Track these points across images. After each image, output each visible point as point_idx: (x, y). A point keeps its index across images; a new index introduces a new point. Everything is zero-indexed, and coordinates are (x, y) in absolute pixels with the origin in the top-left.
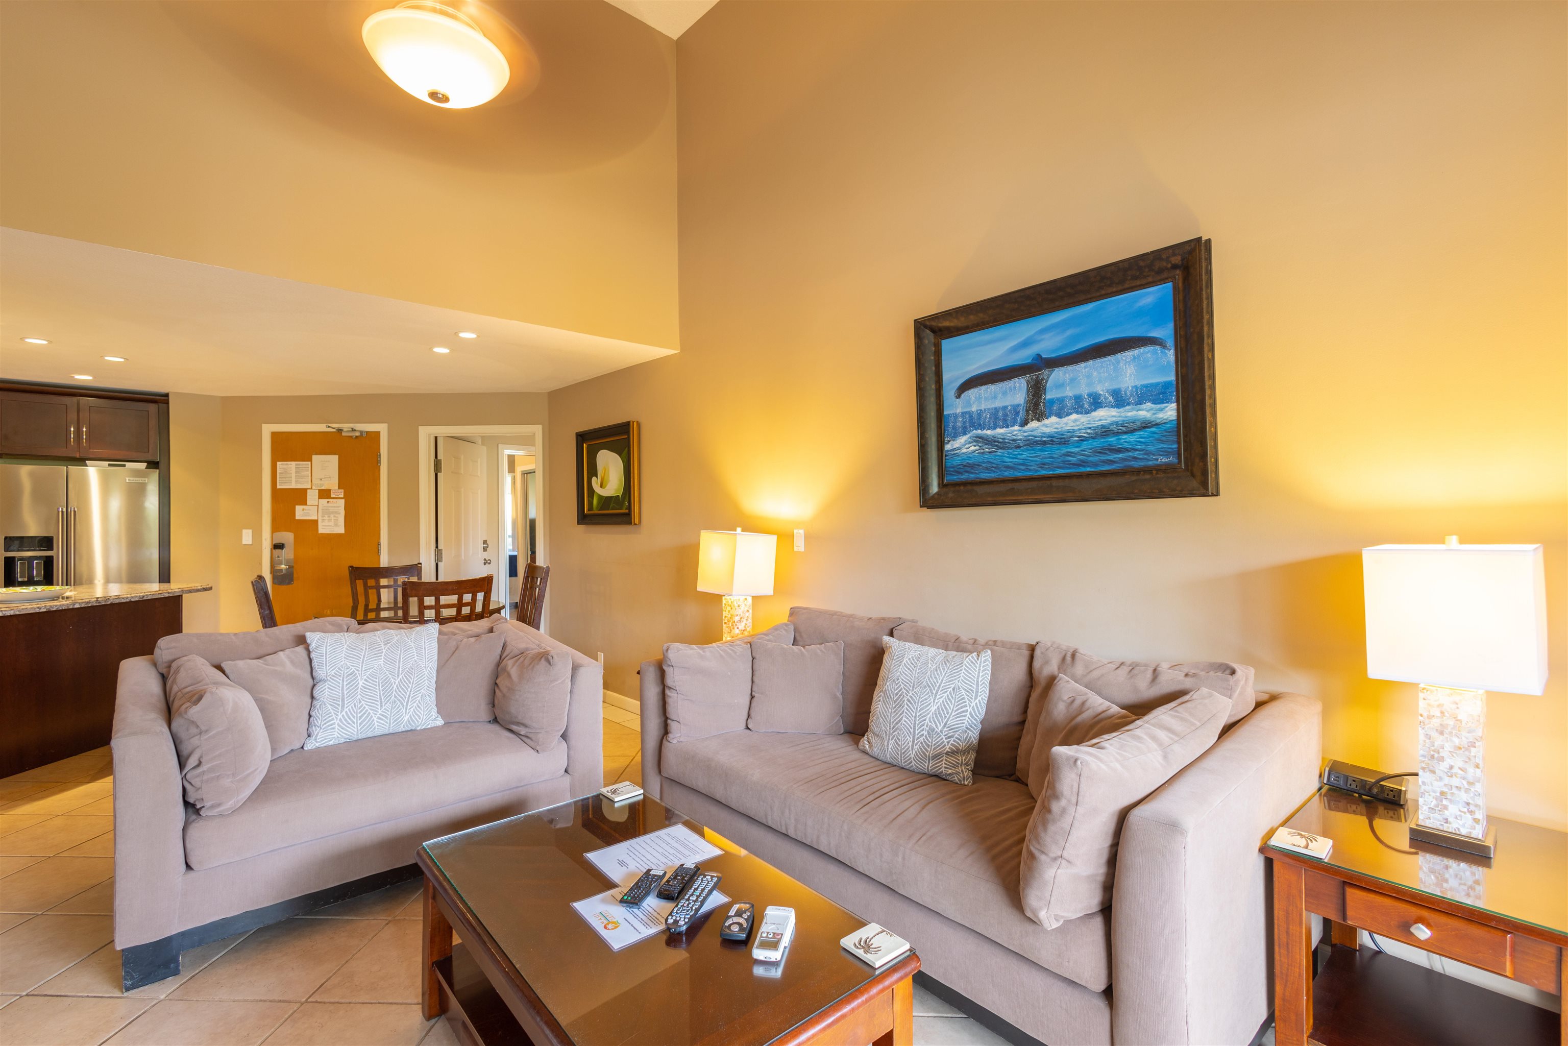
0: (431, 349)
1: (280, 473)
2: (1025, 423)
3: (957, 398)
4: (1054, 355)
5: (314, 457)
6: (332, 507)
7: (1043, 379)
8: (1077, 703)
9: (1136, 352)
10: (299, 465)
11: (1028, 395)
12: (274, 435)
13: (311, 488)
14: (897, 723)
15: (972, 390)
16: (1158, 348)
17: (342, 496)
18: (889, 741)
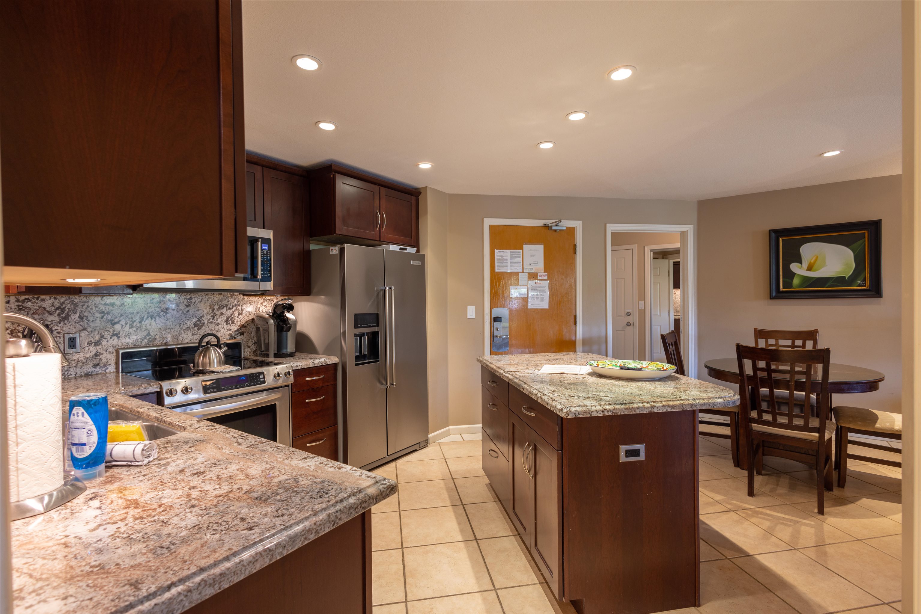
1: (497, 259)
5: (525, 247)
6: (539, 287)
10: (513, 252)
12: (492, 227)
13: (523, 272)
17: (546, 278)
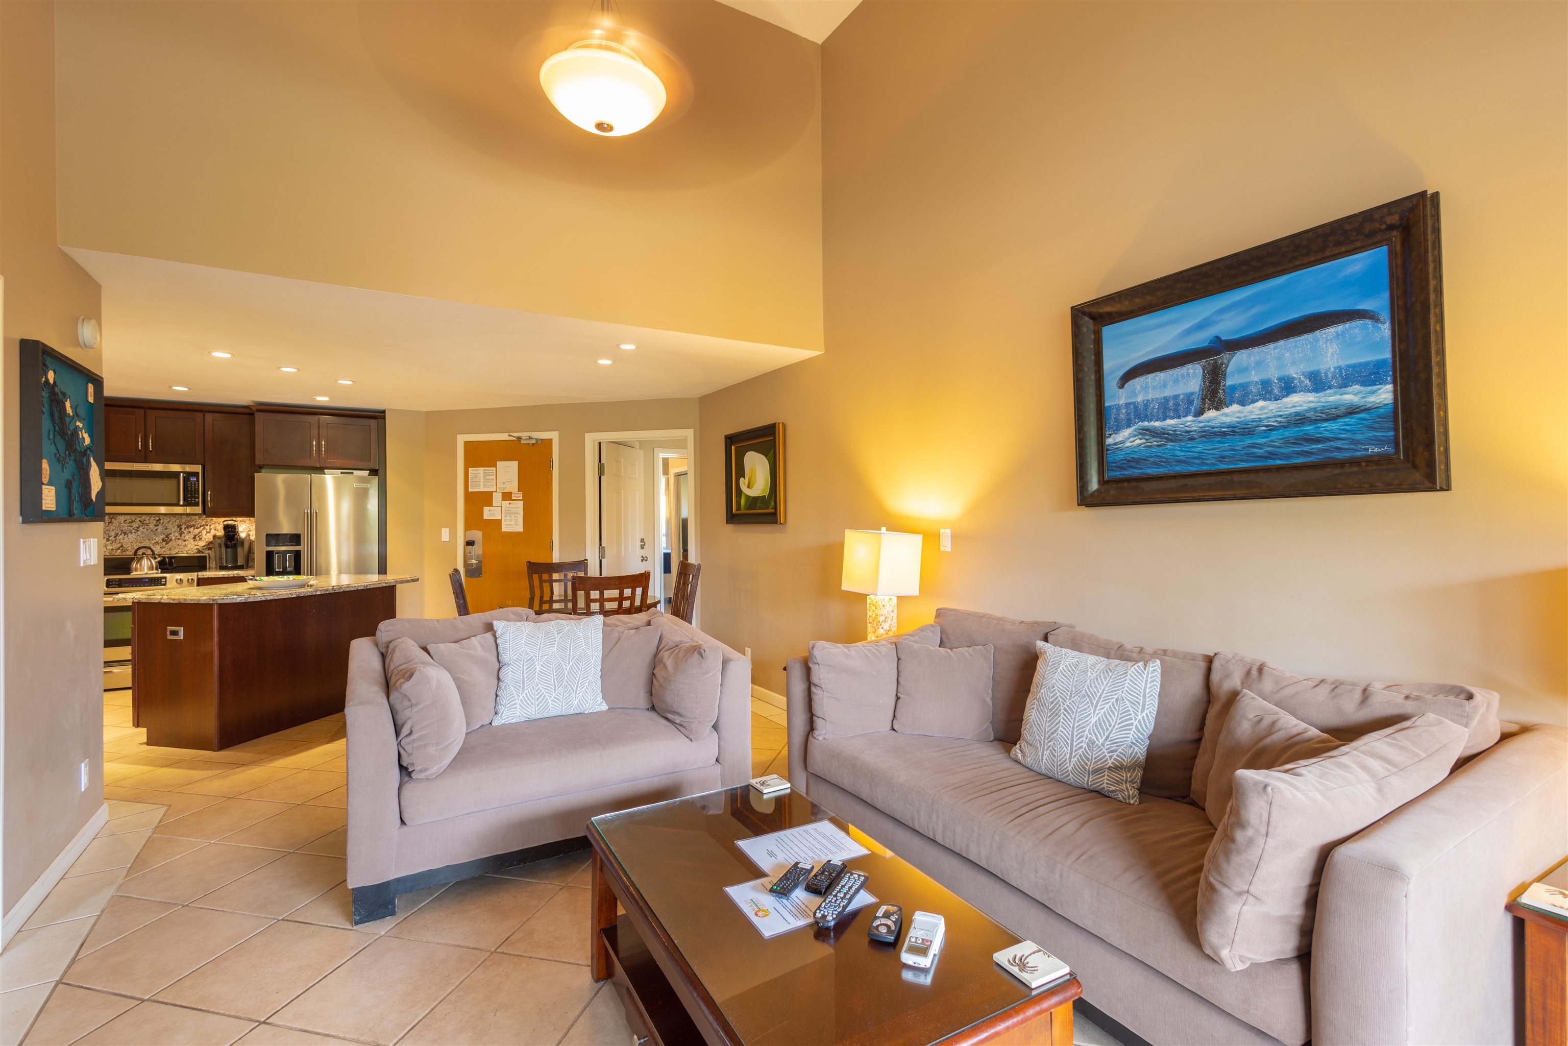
0: (595, 361)
1: (472, 478)
2: (1200, 412)
3: (1120, 388)
4: (1235, 337)
5: (499, 463)
6: (513, 508)
7: (1222, 364)
8: (1266, 722)
9: (1340, 328)
10: (486, 470)
11: (1204, 382)
12: (467, 444)
13: (496, 492)
14: (1053, 733)
15: (1137, 379)
16: (1369, 322)
17: (521, 498)
18: (1043, 752)
